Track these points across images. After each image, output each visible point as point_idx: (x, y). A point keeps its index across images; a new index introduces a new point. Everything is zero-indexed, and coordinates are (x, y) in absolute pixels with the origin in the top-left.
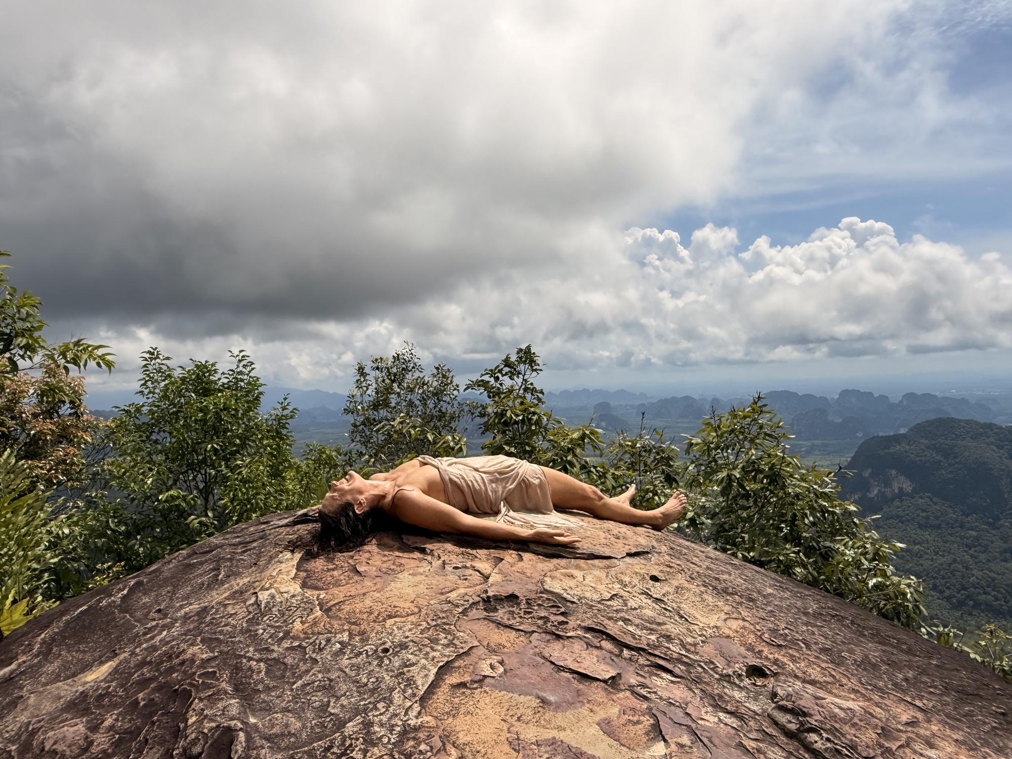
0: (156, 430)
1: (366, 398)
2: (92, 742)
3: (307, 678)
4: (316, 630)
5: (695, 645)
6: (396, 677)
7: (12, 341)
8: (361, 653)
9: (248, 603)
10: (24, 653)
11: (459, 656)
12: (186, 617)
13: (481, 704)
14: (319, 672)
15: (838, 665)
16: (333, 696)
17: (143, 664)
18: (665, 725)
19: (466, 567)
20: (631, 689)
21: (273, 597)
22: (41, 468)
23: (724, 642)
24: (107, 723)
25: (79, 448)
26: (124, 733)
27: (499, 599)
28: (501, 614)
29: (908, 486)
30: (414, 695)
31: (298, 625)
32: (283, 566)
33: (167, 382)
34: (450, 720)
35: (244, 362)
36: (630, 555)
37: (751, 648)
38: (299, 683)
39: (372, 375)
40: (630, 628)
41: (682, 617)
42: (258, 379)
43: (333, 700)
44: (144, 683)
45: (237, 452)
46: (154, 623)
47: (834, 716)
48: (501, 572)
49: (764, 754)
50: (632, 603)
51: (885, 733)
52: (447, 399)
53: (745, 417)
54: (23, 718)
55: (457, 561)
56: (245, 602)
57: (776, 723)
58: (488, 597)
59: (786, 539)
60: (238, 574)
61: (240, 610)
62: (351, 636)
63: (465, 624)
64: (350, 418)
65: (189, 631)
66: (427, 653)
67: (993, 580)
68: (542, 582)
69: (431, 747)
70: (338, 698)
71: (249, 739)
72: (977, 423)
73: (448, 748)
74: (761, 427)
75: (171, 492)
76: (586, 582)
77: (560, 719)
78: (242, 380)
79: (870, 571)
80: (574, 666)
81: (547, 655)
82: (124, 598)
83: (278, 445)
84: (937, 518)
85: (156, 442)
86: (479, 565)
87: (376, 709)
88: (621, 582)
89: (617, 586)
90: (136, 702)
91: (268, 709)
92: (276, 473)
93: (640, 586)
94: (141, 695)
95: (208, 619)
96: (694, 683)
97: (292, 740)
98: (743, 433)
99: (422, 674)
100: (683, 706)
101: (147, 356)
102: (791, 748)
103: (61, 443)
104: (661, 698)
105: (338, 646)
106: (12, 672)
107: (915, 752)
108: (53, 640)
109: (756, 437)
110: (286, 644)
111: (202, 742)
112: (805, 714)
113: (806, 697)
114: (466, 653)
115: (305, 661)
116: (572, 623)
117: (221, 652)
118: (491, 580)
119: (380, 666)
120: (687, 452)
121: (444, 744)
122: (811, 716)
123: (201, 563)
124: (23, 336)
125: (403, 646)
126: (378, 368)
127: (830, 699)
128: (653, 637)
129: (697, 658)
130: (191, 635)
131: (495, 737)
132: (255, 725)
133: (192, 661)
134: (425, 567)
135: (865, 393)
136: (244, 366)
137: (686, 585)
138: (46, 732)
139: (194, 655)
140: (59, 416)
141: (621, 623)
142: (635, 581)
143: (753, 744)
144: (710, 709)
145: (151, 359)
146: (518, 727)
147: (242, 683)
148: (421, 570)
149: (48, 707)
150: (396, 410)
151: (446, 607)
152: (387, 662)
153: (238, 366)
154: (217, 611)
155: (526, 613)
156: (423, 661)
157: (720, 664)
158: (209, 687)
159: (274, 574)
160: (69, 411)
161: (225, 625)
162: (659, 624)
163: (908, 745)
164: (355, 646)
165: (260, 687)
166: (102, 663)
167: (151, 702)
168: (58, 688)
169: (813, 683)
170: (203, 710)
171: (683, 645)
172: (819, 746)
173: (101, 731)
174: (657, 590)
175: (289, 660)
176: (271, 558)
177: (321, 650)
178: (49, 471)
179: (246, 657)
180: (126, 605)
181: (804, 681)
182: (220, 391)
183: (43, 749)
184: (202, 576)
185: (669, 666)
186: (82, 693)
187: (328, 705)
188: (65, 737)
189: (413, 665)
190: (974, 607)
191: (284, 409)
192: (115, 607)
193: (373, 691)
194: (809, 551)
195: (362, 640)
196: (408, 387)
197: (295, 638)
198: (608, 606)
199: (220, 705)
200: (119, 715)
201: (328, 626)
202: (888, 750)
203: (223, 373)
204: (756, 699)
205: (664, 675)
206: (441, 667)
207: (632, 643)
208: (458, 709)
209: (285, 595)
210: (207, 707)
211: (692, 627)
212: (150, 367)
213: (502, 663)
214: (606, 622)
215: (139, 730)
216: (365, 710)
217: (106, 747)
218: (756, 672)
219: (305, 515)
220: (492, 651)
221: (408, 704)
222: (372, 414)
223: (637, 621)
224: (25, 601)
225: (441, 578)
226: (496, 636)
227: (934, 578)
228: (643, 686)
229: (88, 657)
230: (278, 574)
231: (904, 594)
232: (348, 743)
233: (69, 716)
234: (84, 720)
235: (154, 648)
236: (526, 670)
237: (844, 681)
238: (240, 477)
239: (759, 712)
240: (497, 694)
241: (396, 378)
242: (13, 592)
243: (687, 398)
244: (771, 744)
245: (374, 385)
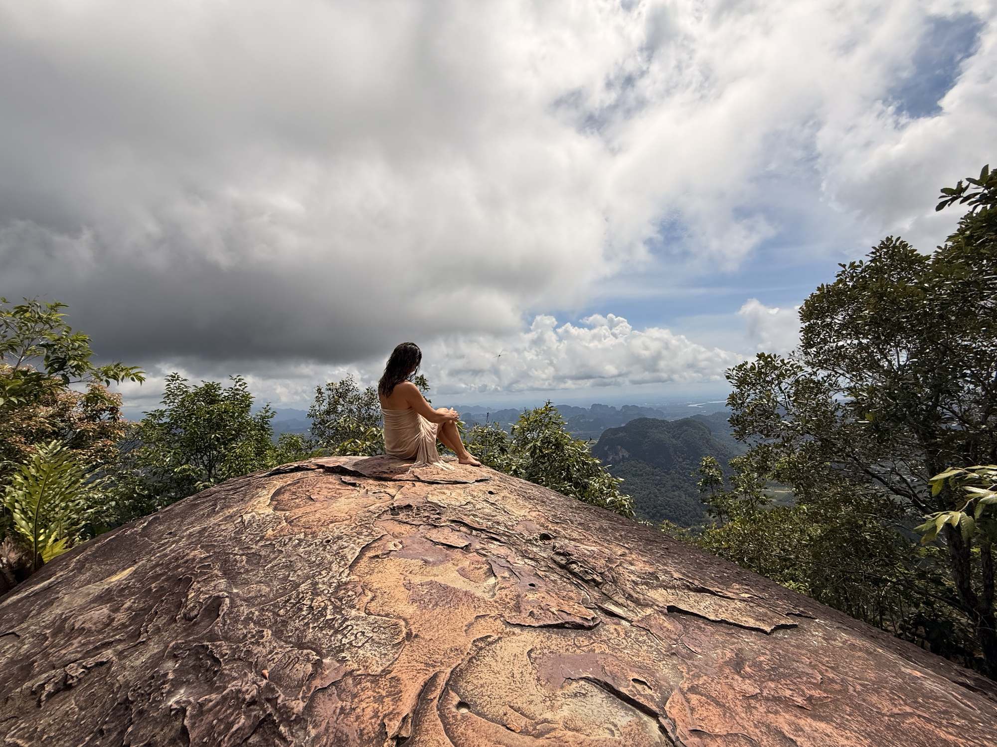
0: (175, 427)
1: (322, 408)
2: (114, 619)
3: (273, 563)
4: (282, 534)
5: (512, 526)
6: (335, 555)
7: (66, 362)
8: (312, 544)
9: (236, 522)
10: (61, 570)
11: (375, 541)
12: (190, 535)
13: (388, 566)
14: (283, 557)
15: (587, 530)
16: (292, 571)
17: (157, 565)
18: (495, 568)
19: (381, 492)
20: (477, 551)
21: (254, 517)
22: (84, 455)
23: (528, 523)
24: (126, 606)
25: (114, 441)
26: (139, 611)
27: (400, 508)
28: (402, 516)
29: (626, 455)
30: (346, 564)
31: (270, 532)
32: (262, 498)
33: (184, 396)
34: (368, 576)
35: (240, 383)
36: (477, 481)
37: (542, 525)
38: (270, 565)
39: (326, 393)
40: (477, 519)
41: (505, 512)
42: (249, 394)
43: (292, 573)
44: (156, 577)
45: (233, 439)
46: (166, 540)
47: (584, 554)
48: (402, 493)
49: (549, 578)
50: (478, 506)
51: (610, 560)
52: (373, 407)
53: (542, 413)
54: (59, 611)
55: (376, 489)
56: (233, 522)
57: (555, 562)
58: (394, 507)
59: (564, 479)
60: (230, 507)
61: (230, 527)
62: (306, 535)
63: (380, 524)
64: (312, 420)
65: (192, 542)
66: (355, 541)
67: (669, 501)
68: (426, 497)
69: (356, 593)
70: (295, 571)
71: (232, 601)
72: (658, 420)
73: (366, 592)
74: (550, 419)
75: (184, 467)
76: (453, 495)
77: (435, 570)
78: (238, 394)
79: (608, 495)
80: (444, 542)
81: (428, 537)
82: (144, 528)
83: (262, 434)
84: (641, 471)
85: (174, 435)
86: (388, 490)
87: (321, 574)
88: (472, 495)
89: (470, 498)
90: (150, 589)
91: (247, 583)
92: (260, 453)
93: (483, 497)
94: (153, 585)
95: (206, 535)
96: (511, 544)
97: (263, 599)
98: (541, 422)
99: (351, 552)
100: (505, 558)
101: (170, 378)
102: (562, 573)
103: (101, 438)
104: (493, 555)
105: (297, 541)
106: (50, 584)
107: (624, 568)
108: (86, 559)
109: (548, 424)
110: (262, 543)
111: (198, 608)
112: (570, 555)
113: (571, 546)
114: (380, 539)
115: (274, 552)
116: (444, 518)
117: (215, 552)
118: (395, 498)
119: (324, 550)
120: (512, 433)
121: (364, 590)
122: (572, 555)
123: (204, 503)
124: (75, 360)
125: (339, 538)
126: (330, 389)
127: (582, 546)
128: (490, 523)
129: (514, 532)
130: (192, 546)
131: (396, 583)
132: (237, 593)
133: (194, 559)
134: (355, 493)
135: (604, 406)
136: (240, 385)
137: (508, 495)
138: (76, 617)
139: (195, 556)
140: (100, 420)
141: (472, 517)
142: (480, 495)
143: (543, 573)
144: (520, 558)
145: (173, 380)
146: (410, 577)
147: (229, 570)
148: (353, 496)
149: (79, 601)
150: (341, 414)
151: (367, 514)
152: (329, 547)
153: (235, 386)
154: (213, 528)
155: (416, 514)
156: (352, 545)
157: (526, 534)
158: (205, 574)
159: (255, 503)
160: (108, 416)
161: (219, 536)
162: (493, 516)
163: (621, 565)
164: (308, 541)
165: (242, 571)
166: (124, 569)
167: (161, 589)
168: (87, 589)
169: (574, 540)
170: (200, 588)
171: (506, 527)
172: (577, 570)
173: (121, 611)
174: (492, 499)
175: (263, 553)
176: (253, 495)
177: (285, 545)
178: (90, 456)
179: (232, 554)
180: (145, 532)
181: (570, 540)
182: (222, 401)
183: (73, 628)
184: (204, 509)
185: (498, 538)
186: (107, 589)
187: (289, 576)
188: (92, 618)
189: (346, 547)
190: (660, 517)
191: (267, 412)
192: (137, 534)
193: (319, 565)
194: (577, 485)
195: (313, 537)
196: (349, 401)
197: (267, 540)
198: (465, 509)
199: (212, 584)
200: (135, 599)
201: (290, 531)
202: (611, 568)
203: (225, 390)
204: (545, 551)
205: (495, 542)
206: (363, 548)
207: (478, 527)
208: (373, 570)
209: (262, 515)
210: (202, 586)
211: (511, 517)
212: (172, 386)
213: (401, 543)
214: (463, 516)
215: (151, 607)
216: (313, 576)
217: (124, 621)
218: (545, 537)
219: (277, 469)
220: (395, 536)
221: (342, 570)
222: (326, 417)
223: (481, 515)
224: (65, 540)
225: (365, 499)
226: (398, 529)
227: (641, 502)
228: (483, 549)
229: (114, 567)
230: (258, 504)
231: (624, 505)
232: (300, 597)
233: (96, 605)
234: (108, 605)
235: (166, 555)
236: (415, 546)
237: (590, 538)
238: (234, 454)
239: (546, 557)
240: (398, 560)
241: (343, 395)
242: (55, 533)
243: (514, 409)
244: (552, 573)
245: (328, 400)
